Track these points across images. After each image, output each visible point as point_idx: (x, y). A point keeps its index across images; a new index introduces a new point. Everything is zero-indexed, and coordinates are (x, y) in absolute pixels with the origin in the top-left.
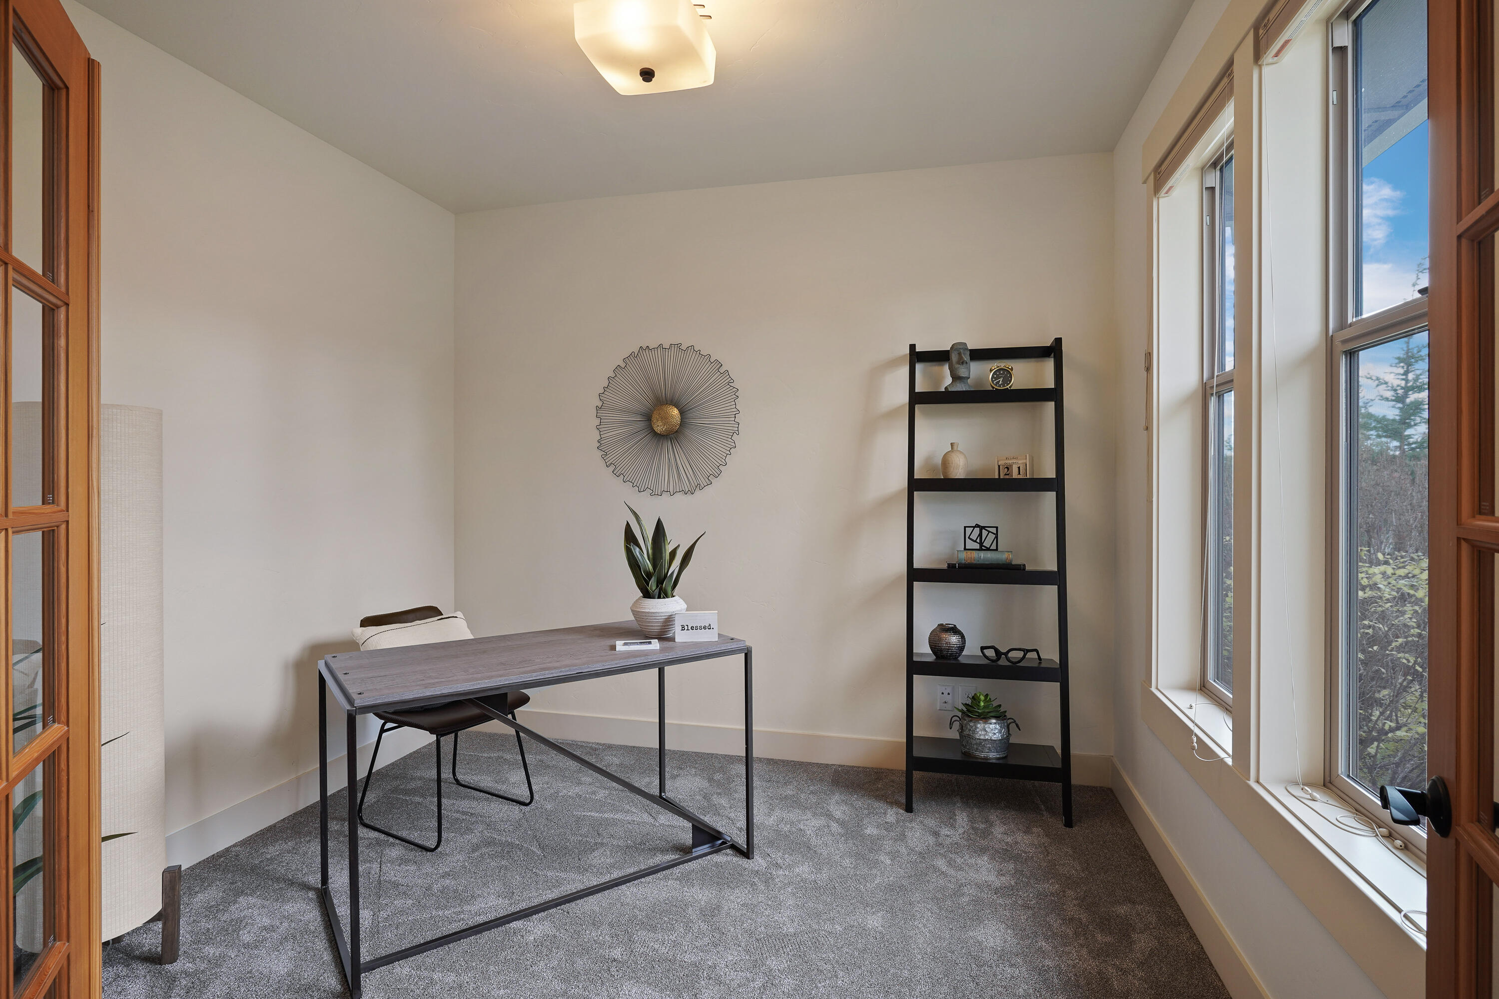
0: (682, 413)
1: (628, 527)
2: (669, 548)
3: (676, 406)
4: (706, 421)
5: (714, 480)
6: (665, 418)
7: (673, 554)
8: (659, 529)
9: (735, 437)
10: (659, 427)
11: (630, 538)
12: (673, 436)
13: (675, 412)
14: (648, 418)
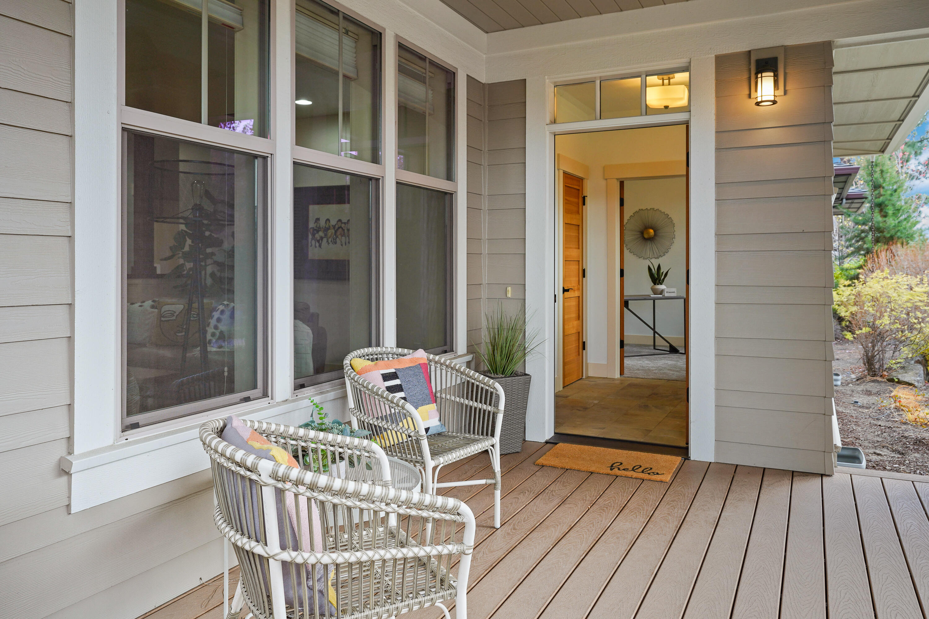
0: (655, 231)
1: (649, 266)
2: (662, 271)
3: (652, 229)
4: (663, 234)
5: (666, 254)
6: (649, 233)
7: (662, 273)
8: (659, 267)
9: (674, 239)
10: (646, 236)
11: (649, 269)
12: (651, 239)
13: (652, 231)
14: (642, 233)
